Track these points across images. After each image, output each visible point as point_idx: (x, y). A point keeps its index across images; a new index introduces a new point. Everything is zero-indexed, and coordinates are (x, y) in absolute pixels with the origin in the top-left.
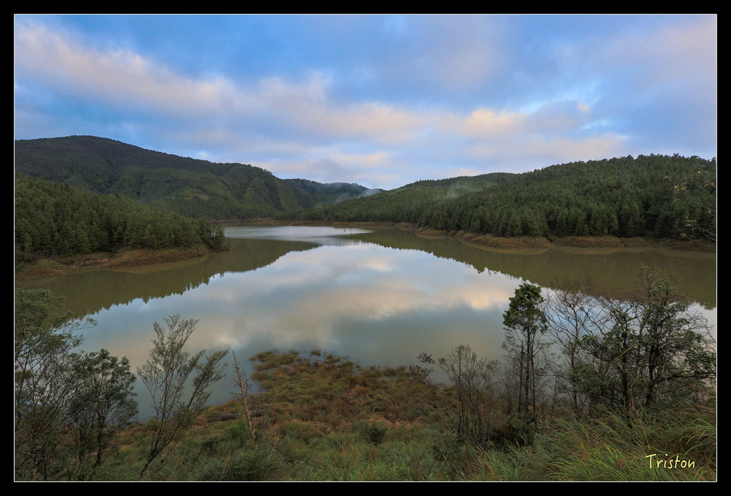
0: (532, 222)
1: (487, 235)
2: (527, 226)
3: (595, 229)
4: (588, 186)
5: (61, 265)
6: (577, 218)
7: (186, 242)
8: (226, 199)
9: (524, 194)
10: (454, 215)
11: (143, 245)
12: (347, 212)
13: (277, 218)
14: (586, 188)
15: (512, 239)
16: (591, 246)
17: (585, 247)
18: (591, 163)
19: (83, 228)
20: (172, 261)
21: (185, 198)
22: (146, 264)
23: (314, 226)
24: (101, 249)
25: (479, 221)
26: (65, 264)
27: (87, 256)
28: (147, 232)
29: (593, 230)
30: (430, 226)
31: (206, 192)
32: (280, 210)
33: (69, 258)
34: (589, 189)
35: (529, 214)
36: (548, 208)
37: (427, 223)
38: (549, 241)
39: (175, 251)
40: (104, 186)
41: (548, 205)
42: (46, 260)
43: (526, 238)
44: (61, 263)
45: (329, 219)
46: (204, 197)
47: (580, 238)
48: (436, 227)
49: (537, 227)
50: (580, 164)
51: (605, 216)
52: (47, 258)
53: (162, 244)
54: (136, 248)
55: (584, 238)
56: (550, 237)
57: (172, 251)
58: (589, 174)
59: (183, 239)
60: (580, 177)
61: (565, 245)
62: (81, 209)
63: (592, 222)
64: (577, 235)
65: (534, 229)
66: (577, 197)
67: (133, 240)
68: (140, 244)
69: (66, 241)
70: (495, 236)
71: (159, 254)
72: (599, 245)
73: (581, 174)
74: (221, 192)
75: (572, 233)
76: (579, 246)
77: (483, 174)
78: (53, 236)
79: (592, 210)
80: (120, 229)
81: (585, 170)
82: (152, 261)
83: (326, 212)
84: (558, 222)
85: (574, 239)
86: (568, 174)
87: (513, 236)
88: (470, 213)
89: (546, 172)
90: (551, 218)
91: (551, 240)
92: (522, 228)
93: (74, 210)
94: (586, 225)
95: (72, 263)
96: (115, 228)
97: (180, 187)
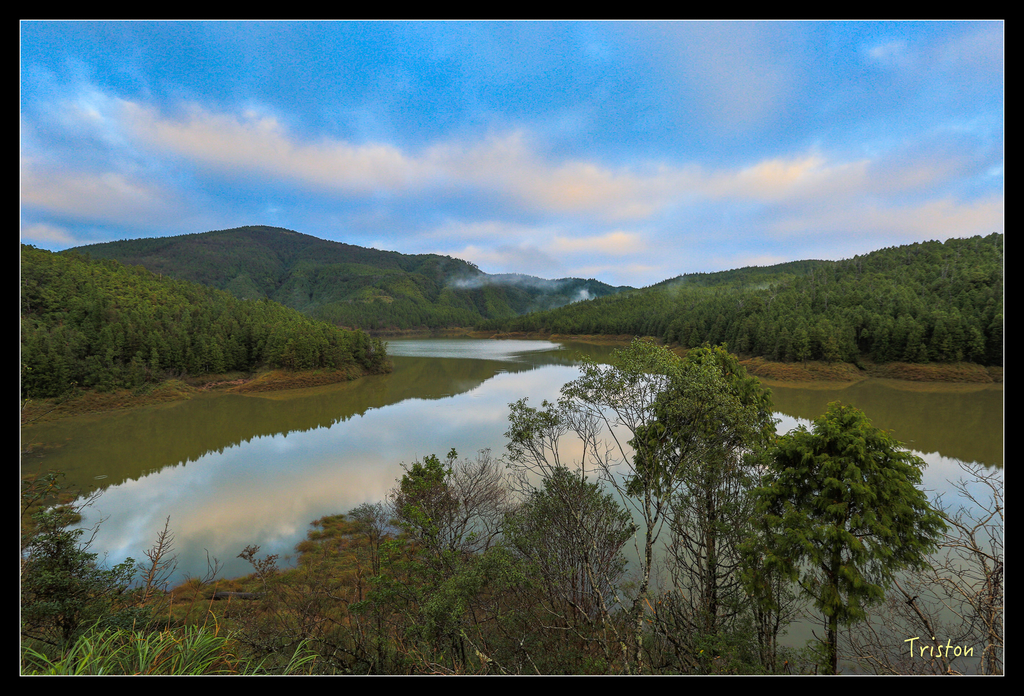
0: (826, 339)
1: (758, 358)
2: (819, 345)
3: (941, 352)
4: (940, 280)
5: (189, 387)
6: (908, 333)
7: (334, 361)
8: (416, 302)
9: (826, 296)
10: (714, 326)
11: (281, 364)
12: (570, 321)
13: (478, 328)
14: (934, 284)
15: (794, 366)
16: (931, 378)
17: (919, 380)
18: (952, 243)
19: (218, 343)
20: (313, 385)
21: (364, 301)
22: (281, 388)
23: (526, 339)
24: (238, 368)
25: (746, 337)
26: (195, 385)
27: (220, 376)
28: (287, 348)
29: (936, 353)
30: (680, 344)
31: (391, 293)
32: (486, 316)
33: (201, 379)
34: (939, 286)
35: (825, 326)
36: (860, 317)
37: (676, 338)
38: (857, 370)
39: (319, 372)
40: (272, 287)
41: (862, 313)
42: (174, 380)
43: (818, 365)
44: (190, 384)
45: (547, 331)
46: (388, 300)
47: (912, 366)
48: (687, 345)
49: (835, 347)
50: (932, 245)
51: (959, 330)
52: (176, 378)
53: (304, 363)
54: (274, 368)
55: (920, 367)
56: (861, 363)
57: (315, 372)
58: (945, 261)
59: (330, 357)
60: (928, 266)
61: (886, 377)
62: (220, 320)
63: (934, 340)
64: (908, 361)
65: (829, 351)
66: (918, 300)
67: (271, 357)
68: (278, 363)
69: (198, 358)
70: (769, 360)
71: (299, 376)
72: (946, 378)
73: (931, 260)
74: (409, 293)
75: (899, 357)
76: (908, 379)
77: (782, 262)
78: (185, 351)
79: (936, 319)
80: (261, 342)
81: (939, 255)
82: (290, 385)
83: (543, 320)
84: (876, 340)
85: (902, 368)
86: (907, 262)
87: (795, 360)
88: (736, 323)
89: (870, 260)
90: (865, 332)
91: (861, 369)
92: (811, 349)
93: (213, 320)
94: (924, 346)
95: (203, 384)
96: (256, 342)
97: (359, 287)
